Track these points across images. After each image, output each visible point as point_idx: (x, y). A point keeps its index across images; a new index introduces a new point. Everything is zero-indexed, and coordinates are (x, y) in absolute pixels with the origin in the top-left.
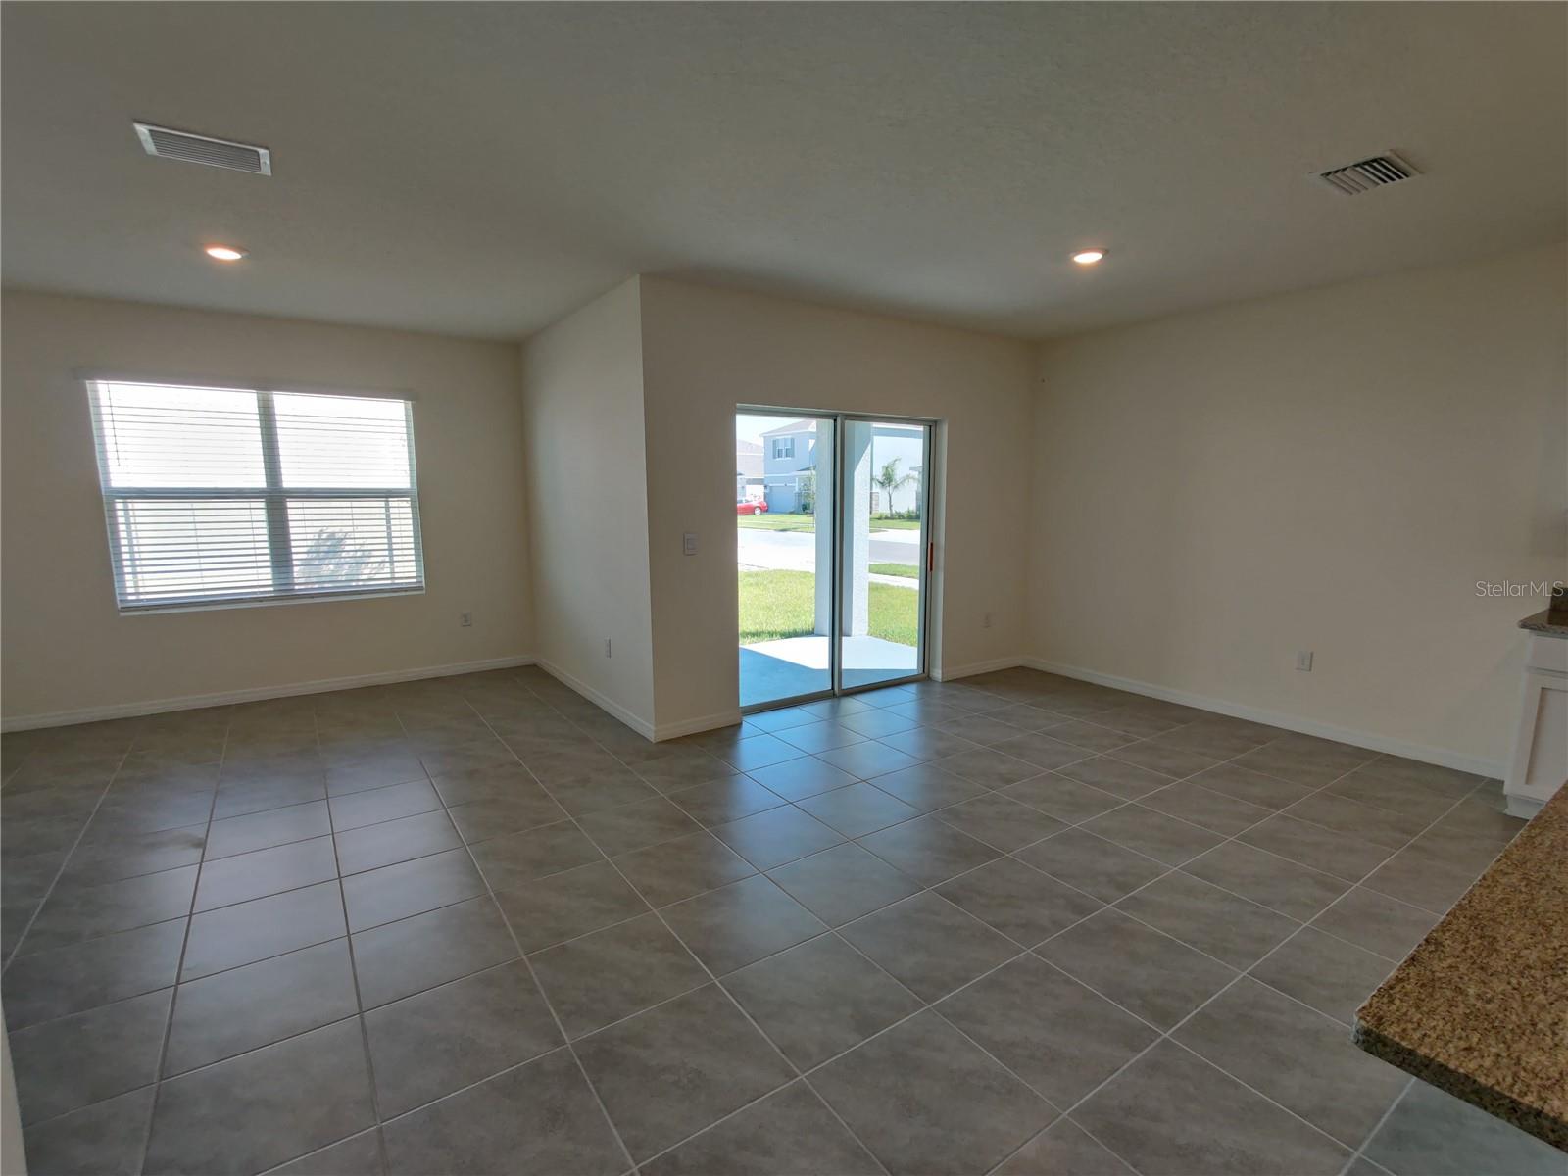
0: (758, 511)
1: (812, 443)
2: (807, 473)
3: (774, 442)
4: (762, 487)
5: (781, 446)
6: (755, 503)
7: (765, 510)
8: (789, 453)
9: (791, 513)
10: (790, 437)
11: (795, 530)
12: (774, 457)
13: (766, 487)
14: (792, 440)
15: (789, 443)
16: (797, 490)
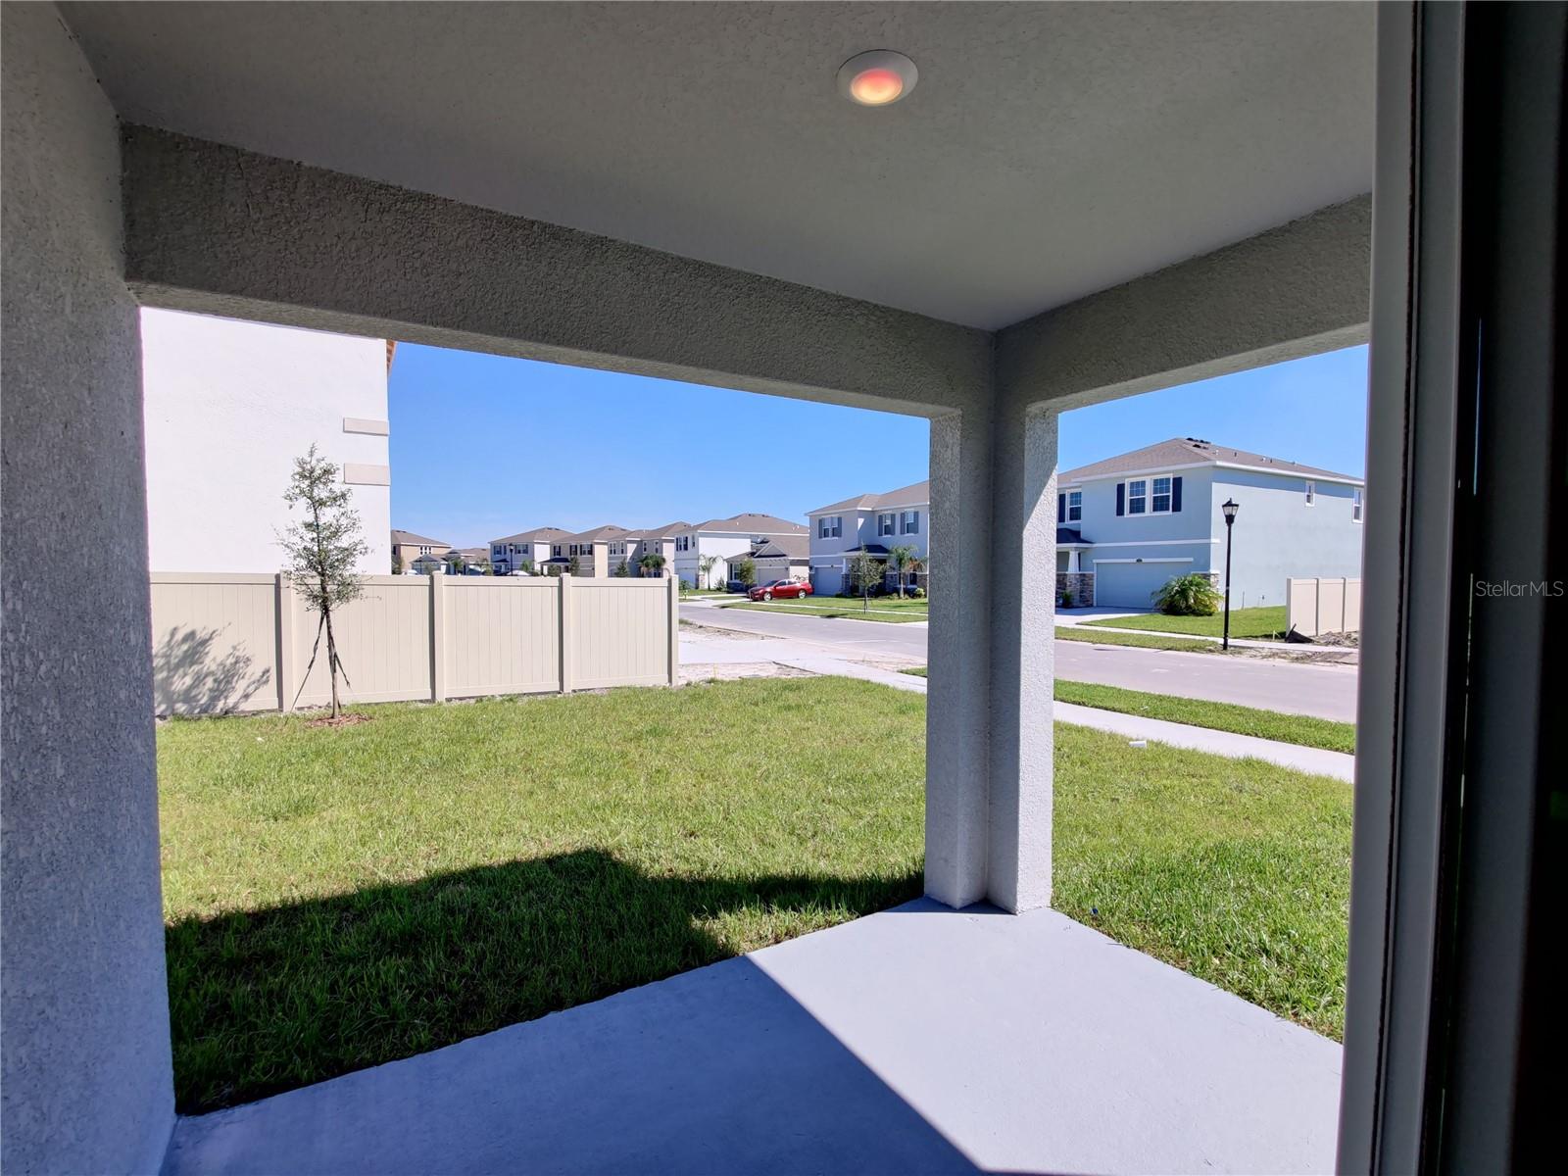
0: (802, 594)
1: (861, 521)
2: (857, 553)
3: (820, 521)
4: (807, 568)
5: (828, 526)
6: (798, 585)
7: (811, 592)
8: (837, 532)
9: (838, 596)
10: (836, 516)
11: (843, 615)
12: (820, 537)
13: (811, 568)
14: (840, 519)
15: (836, 521)
16: (844, 572)
